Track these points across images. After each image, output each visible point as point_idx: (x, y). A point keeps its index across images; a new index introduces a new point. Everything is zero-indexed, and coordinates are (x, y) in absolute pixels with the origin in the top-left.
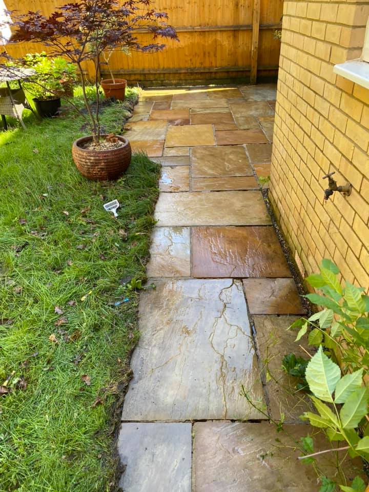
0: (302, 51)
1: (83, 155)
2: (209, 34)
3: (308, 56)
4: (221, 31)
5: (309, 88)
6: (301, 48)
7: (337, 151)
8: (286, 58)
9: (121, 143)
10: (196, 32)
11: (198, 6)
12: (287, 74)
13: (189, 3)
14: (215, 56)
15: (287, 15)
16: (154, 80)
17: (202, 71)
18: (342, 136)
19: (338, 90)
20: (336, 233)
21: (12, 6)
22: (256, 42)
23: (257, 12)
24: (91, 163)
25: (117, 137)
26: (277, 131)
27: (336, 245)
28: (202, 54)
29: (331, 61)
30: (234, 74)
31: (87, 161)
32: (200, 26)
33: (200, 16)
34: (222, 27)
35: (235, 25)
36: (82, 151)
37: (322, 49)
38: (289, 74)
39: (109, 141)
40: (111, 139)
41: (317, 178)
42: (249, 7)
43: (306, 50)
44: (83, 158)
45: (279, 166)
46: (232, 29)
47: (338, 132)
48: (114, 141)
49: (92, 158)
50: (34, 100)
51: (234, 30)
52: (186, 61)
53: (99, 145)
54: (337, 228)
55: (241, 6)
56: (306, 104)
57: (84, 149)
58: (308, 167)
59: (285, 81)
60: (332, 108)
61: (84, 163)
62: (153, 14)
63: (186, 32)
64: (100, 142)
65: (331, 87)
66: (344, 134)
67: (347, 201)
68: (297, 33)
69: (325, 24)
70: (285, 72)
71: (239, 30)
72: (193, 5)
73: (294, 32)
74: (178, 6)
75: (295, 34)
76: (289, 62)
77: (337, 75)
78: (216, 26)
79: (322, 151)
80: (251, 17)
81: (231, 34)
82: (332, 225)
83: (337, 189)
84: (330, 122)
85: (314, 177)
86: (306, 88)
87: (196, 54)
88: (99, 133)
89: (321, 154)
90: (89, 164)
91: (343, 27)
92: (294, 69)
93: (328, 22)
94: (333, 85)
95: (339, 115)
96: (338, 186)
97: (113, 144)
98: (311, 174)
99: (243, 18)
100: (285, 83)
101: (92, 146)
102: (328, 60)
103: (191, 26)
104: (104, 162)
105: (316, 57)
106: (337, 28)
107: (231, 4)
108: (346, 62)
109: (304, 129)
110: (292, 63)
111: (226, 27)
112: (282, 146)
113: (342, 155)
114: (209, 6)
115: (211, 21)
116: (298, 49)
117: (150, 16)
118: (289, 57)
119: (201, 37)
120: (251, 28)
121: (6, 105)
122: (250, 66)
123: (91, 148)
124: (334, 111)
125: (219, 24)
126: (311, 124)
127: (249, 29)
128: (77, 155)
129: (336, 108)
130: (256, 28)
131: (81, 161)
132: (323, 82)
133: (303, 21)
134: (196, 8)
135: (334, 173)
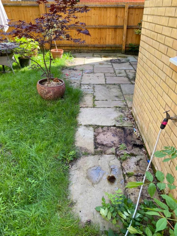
0: (152, 46)
1: (42, 88)
2: (103, 29)
3: (154, 49)
4: (109, 28)
5: (155, 65)
6: (151, 45)
7: (170, 99)
8: (143, 48)
9: (60, 82)
10: (97, 28)
11: (98, 16)
12: (143, 56)
13: (94, 15)
14: (106, 39)
15: (143, 28)
16: (76, 50)
17: (99, 46)
18: (173, 92)
19: (171, 69)
20: (168, 138)
21: (9, 12)
22: (125, 34)
23: (126, 20)
24: (46, 92)
25: (59, 80)
26: (137, 82)
27: (168, 144)
28: (99, 38)
29: (167, 55)
30: (114, 48)
31: (44, 91)
32: (99, 25)
33: (99, 21)
34: (109, 26)
35: (116, 25)
36: (42, 86)
37: (163, 48)
38: (144, 56)
39: (55, 81)
40: (56, 81)
41: (159, 109)
42: (122, 17)
43: (154, 47)
44: (42, 90)
45: (138, 98)
46: (114, 27)
47: (171, 89)
48: (57, 82)
49: (47, 90)
50: (18, 58)
51: (115, 28)
52: (92, 41)
53: (50, 83)
54: (169, 136)
55: (119, 17)
56: (153, 72)
57: (42, 85)
58: (153, 103)
59: (142, 59)
60: (167, 77)
61: (43, 92)
62: (79, 23)
63: (92, 28)
64: (50, 81)
65: (167, 67)
66: (174, 91)
67: (175, 124)
68: (149, 37)
69: (164, 36)
70: (142, 55)
71: (117, 28)
72: (96, 15)
73: (148, 37)
74: (89, 16)
75: (148, 38)
76: (145, 50)
77: (170, 62)
78: (107, 26)
79: (162, 97)
80: (123, 22)
81: (113, 30)
82: (166, 134)
83: (170, 119)
84: (166, 83)
85: (157, 108)
86: (153, 65)
87: (96, 38)
88: (50, 78)
89: (161, 98)
90: (45, 93)
91: (174, 40)
92: (147, 54)
93: (166, 36)
94: (168, 66)
95: (171, 81)
96: (171, 117)
97: (57, 83)
98: (155, 106)
99: (119, 23)
100: (142, 60)
101: (47, 84)
102: (166, 54)
103: (94, 25)
104: (52, 92)
105: (159, 51)
106: (171, 40)
107: (114, 15)
108: (176, 57)
109: (152, 84)
110: (146, 51)
111: (111, 26)
112: (139, 89)
113: (173, 101)
114: (103, 16)
115: (104, 23)
116: (150, 45)
117: (77, 24)
118: (144, 48)
119: (99, 31)
120: (123, 27)
121: (5, 60)
122: (122, 45)
123: (46, 85)
124: (168, 79)
125: (108, 25)
126: (155, 83)
127: (122, 27)
128: (39, 88)
129: (170, 77)
130: (125, 28)
131: (41, 91)
132: (163, 64)
133: (153, 33)
134: (97, 17)
135: (169, 111)
